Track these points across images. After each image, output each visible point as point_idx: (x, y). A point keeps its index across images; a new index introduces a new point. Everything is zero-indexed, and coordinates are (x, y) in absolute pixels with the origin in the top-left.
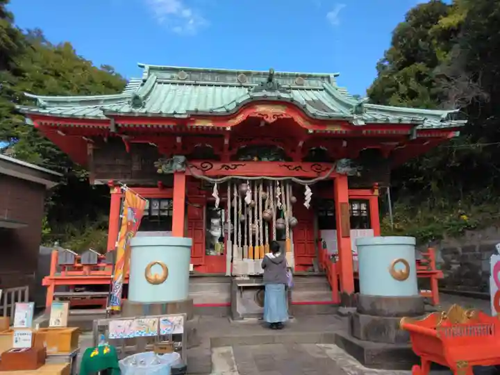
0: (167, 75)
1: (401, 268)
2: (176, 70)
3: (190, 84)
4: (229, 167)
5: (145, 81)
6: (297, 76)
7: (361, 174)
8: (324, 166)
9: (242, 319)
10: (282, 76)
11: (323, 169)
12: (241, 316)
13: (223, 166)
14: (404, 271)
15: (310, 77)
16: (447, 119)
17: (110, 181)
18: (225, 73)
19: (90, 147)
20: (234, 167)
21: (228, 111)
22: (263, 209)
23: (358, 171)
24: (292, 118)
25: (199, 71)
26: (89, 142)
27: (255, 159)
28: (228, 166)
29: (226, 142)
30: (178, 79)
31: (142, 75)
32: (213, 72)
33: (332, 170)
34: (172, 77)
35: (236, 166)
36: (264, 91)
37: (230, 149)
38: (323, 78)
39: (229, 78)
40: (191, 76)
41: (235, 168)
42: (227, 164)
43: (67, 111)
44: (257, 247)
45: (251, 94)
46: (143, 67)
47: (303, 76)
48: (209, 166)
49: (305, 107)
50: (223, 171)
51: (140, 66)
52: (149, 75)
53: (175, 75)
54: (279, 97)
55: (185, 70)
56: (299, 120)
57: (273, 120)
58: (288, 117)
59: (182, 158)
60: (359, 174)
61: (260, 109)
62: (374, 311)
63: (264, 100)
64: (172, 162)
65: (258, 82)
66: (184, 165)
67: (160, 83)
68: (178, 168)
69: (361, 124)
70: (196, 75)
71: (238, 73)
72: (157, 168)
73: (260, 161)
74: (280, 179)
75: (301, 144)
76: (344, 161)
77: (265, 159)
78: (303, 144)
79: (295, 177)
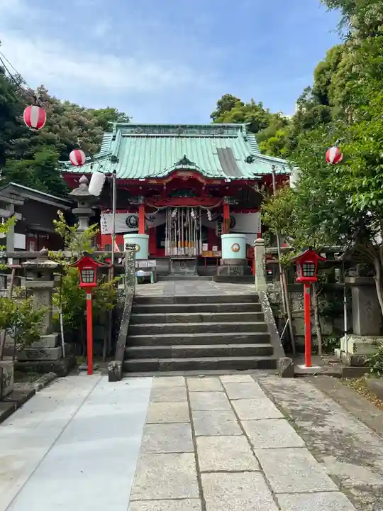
0: (128, 130)
1: (236, 247)
2: (135, 126)
3: (144, 137)
4: (166, 201)
5: (114, 136)
6: (219, 127)
11: (216, 201)
13: (163, 201)
15: (228, 127)
18: (168, 127)
22: (184, 221)
24: (196, 178)
25: (149, 126)
27: (180, 196)
29: (164, 189)
30: (136, 133)
33: (221, 201)
34: (132, 131)
35: (170, 200)
36: (181, 165)
37: (167, 191)
38: (237, 128)
40: (144, 131)
42: (166, 199)
44: (179, 242)
45: (175, 167)
46: (113, 125)
47: (224, 127)
50: (164, 203)
52: (117, 131)
53: (133, 129)
54: (189, 169)
55: (140, 126)
57: (186, 179)
58: (194, 177)
60: (237, 203)
61: (180, 174)
62: (224, 264)
63: (182, 170)
64: (137, 199)
65: (191, 132)
66: (144, 200)
67: (124, 136)
68: (141, 202)
69: (229, 181)
70: (148, 129)
71: (177, 127)
72: (129, 202)
73: (183, 197)
74: (193, 207)
75: (203, 188)
76: (226, 197)
77: (186, 196)
78: (205, 188)
79: (202, 205)
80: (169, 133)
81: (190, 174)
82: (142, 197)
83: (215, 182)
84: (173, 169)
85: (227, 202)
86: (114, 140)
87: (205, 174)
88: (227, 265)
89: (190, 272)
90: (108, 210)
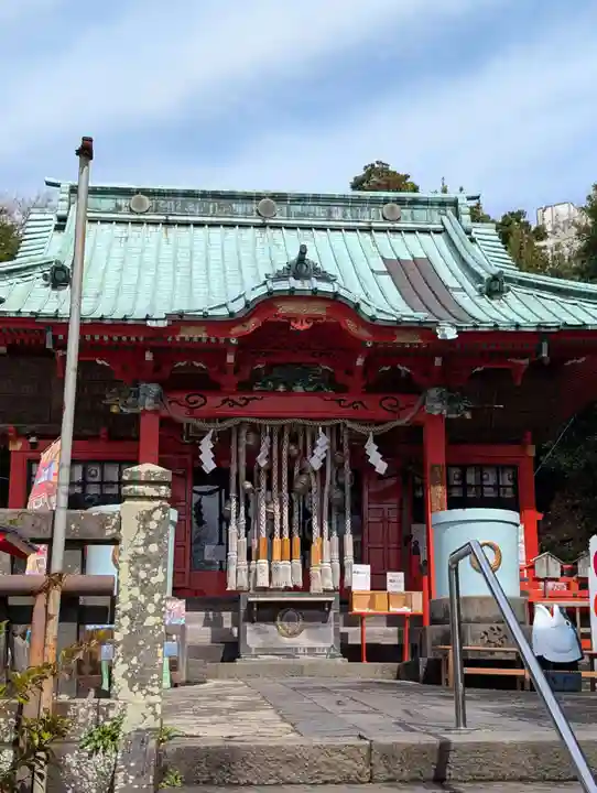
0: (107, 203)
2: (127, 192)
3: (155, 223)
4: (235, 403)
5: (62, 220)
6: (386, 201)
7: (473, 415)
8: (402, 400)
9: (256, 656)
11: (401, 405)
12: (253, 653)
13: (224, 402)
17: (11, 427)
18: (232, 197)
20: (243, 402)
21: (232, 314)
23: (466, 409)
24: (338, 324)
25: (173, 194)
27: (281, 388)
28: (232, 401)
29: (230, 359)
30: (132, 211)
31: (56, 208)
32: (204, 195)
33: (416, 407)
34: (118, 208)
35: (248, 400)
36: (292, 279)
37: (237, 370)
39: (238, 207)
40: (157, 204)
41: (246, 404)
42: (231, 397)
45: (270, 284)
48: (202, 401)
49: (358, 305)
50: (226, 409)
53: (122, 202)
54: (315, 291)
55: (146, 193)
56: (351, 325)
57: (306, 326)
58: (332, 320)
59: (154, 389)
60: (468, 416)
61: (285, 309)
63: (291, 295)
64: (137, 395)
65: (300, 215)
66: (159, 398)
67: (93, 221)
68: (149, 404)
69: (451, 334)
70: (169, 204)
71: (259, 197)
72: (109, 406)
73: (289, 392)
74: (323, 423)
75: (360, 362)
76: (433, 393)
77: (299, 389)
78: (365, 362)
79: (352, 420)
80: (234, 214)
81: (318, 310)
84: (263, 291)
85: (439, 410)
86: (60, 228)
87: (368, 311)
89: (314, 649)
90: (33, 440)
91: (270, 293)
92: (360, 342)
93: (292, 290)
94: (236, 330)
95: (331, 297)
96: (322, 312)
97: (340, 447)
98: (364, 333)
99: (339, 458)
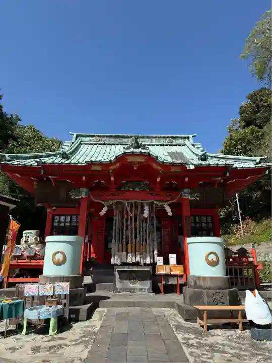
0: (87, 139)
1: (212, 257)
2: (93, 136)
3: (101, 144)
4: (114, 194)
5: (73, 143)
6: (168, 137)
7: (199, 199)
9: (119, 292)
10: (159, 137)
11: (174, 196)
12: (118, 290)
13: (111, 195)
14: (215, 259)
15: (176, 137)
16: (260, 163)
17: (46, 204)
18: (123, 137)
19: (35, 183)
20: (117, 194)
21: (110, 161)
23: (197, 196)
24: (149, 165)
26: (34, 180)
27: (131, 189)
29: (112, 179)
30: (94, 141)
31: (71, 140)
33: (179, 196)
34: (90, 140)
35: (119, 194)
36: (132, 149)
37: (115, 183)
38: (185, 138)
39: (125, 140)
40: (101, 139)
43: (22, 162)
45: (125, 150)
46: (73, 135)
47: (172, 137)
48: (102, 194)
49: (157, 157)
51: (71, 134)
52: (76, 139)
54: (141, 152)
55: (98, 136)
56: (155, 166)
61: (130, 159)
62: (196, 286)
63: (133, 154)
64: (79, 192)
65: (143, 141)
66: (87, 193)
68: (83, 195)
69: (192, 167)
70: (105, 139)
71: (131, 137)
72: (71, 196)
73: (134, 191)
74: (146, 202)
75: (158, 179)
76: (186, 190)
77: (137, 189)
78: (160, 179)
79: (156, 200)
81: (142, 159)
82: (85, 190)
83: (173, 169)
84: (121, 152)
85: (187, 197)
87: (161, 160)
88: (200, 287)
89: (142, 289)
90: (54, 208)
91: (125, 153)
92: (158, 171)
93: (133, 152)
94: (112, 167)
95: (147, 154)
96: (143, 161)
97: (152, 210)
98: (159, 168)
99: (152, 215)
